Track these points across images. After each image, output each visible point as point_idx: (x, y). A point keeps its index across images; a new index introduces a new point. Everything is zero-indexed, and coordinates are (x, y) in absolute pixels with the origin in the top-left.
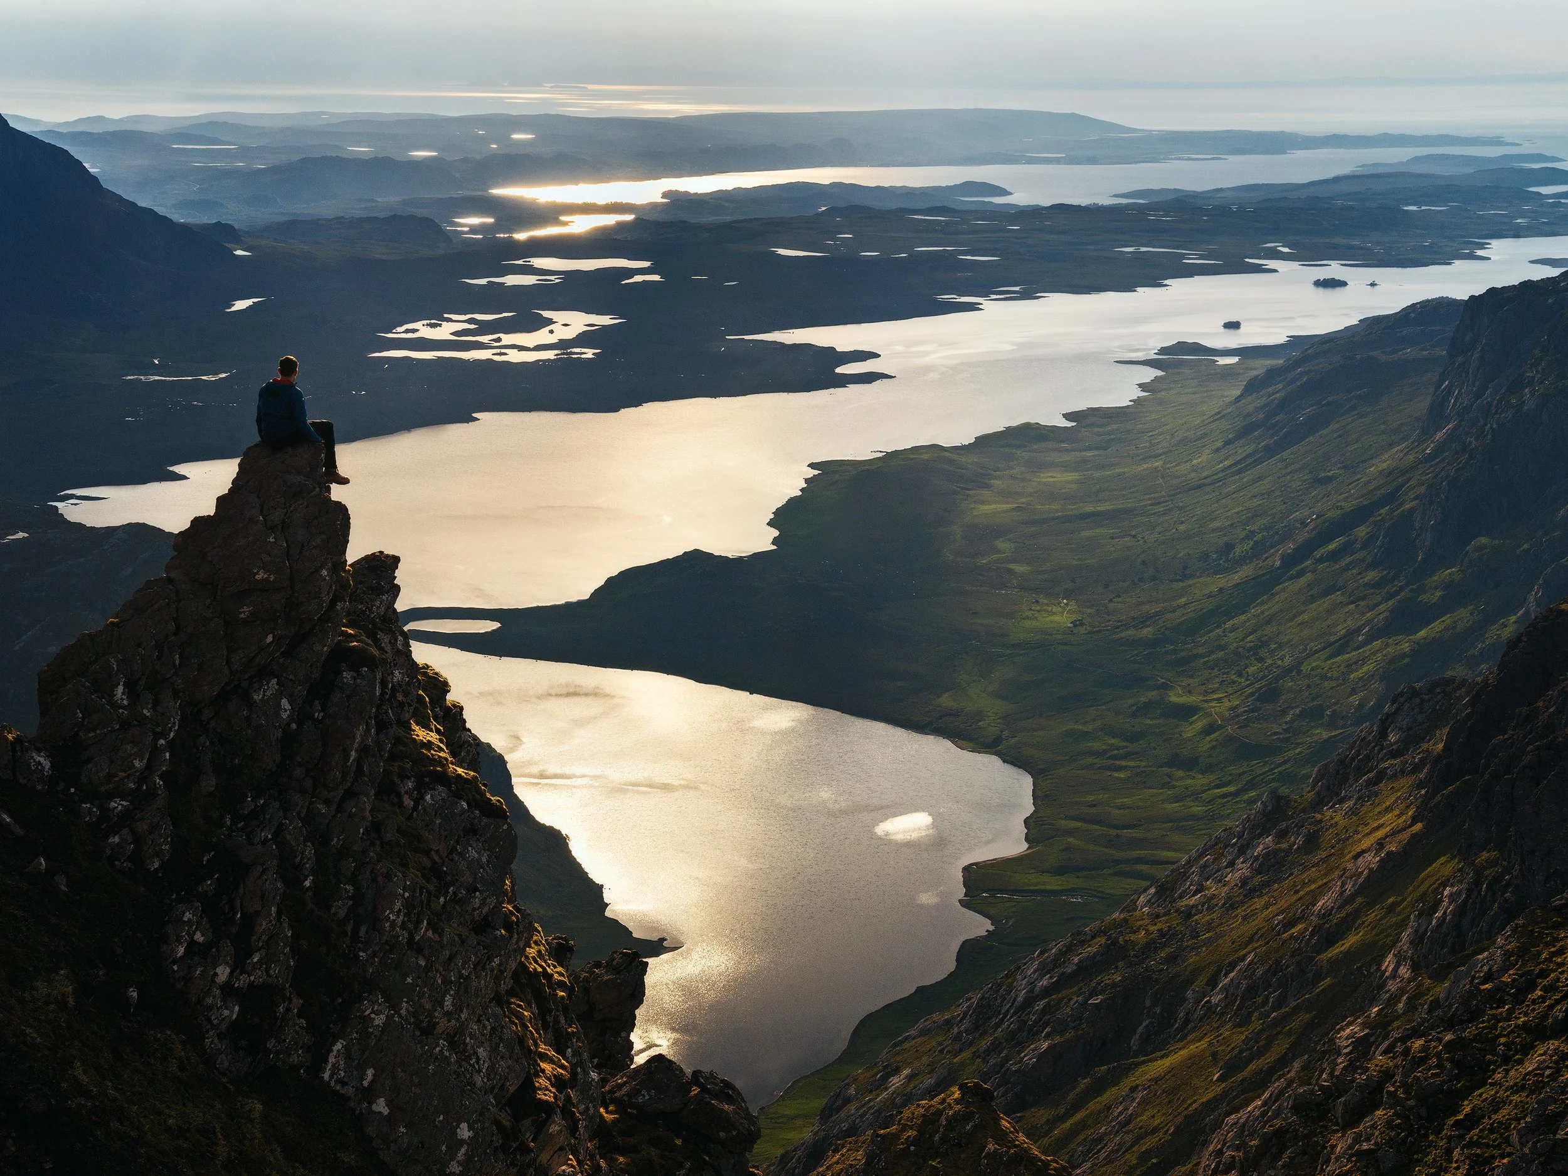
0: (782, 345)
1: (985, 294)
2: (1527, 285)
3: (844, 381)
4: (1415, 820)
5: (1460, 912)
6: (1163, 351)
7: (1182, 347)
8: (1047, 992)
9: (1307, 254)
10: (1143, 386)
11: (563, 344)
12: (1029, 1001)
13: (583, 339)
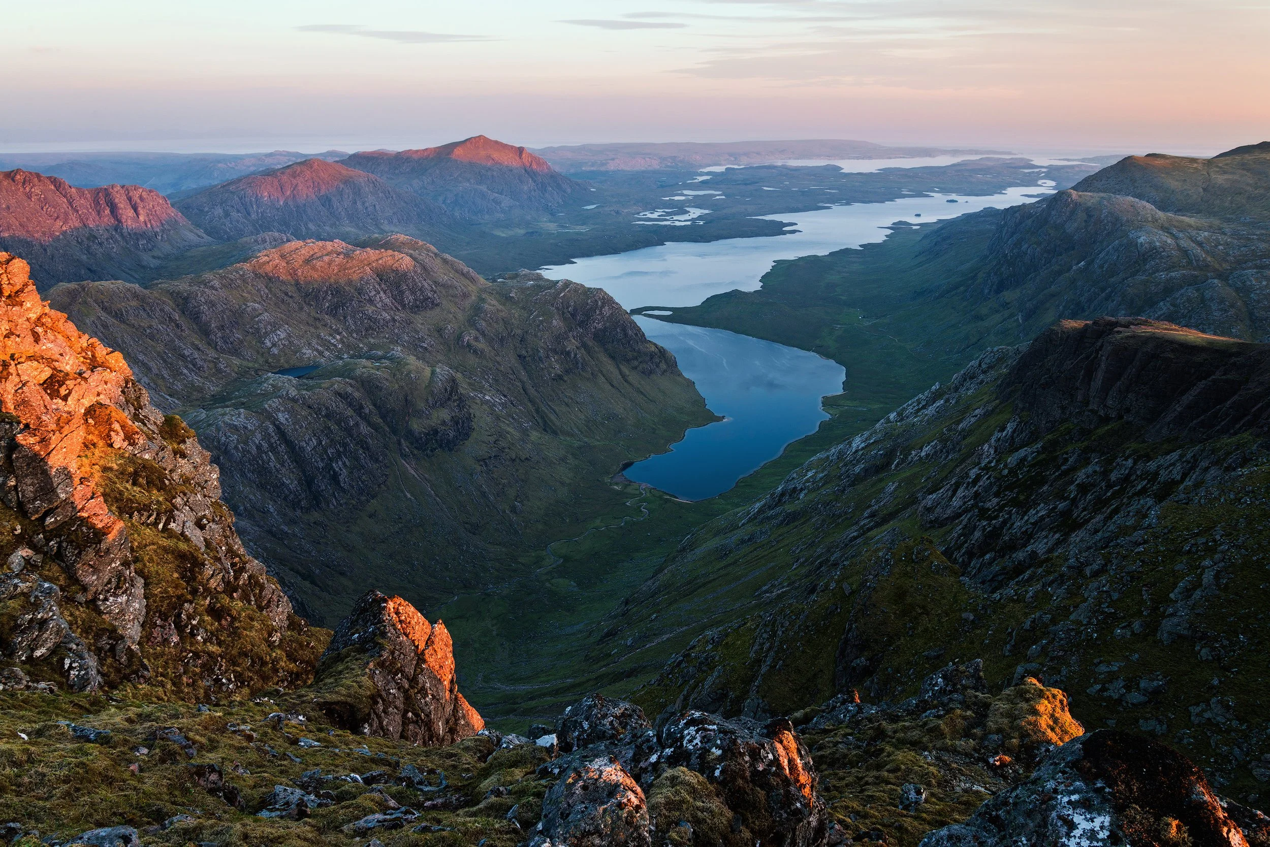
0: (766, 221)
1: (833, 203)
2: (1024, 205)
3: (785, 233)
4: (996, 399)
5: (1014, 432)
6: (894, 224)
7: (900, 223)
8: (863, 448)
9: (944, 190)
10: (887, 236)
11: (693, 220)
12: (857, 451)
13: (700, 218)
